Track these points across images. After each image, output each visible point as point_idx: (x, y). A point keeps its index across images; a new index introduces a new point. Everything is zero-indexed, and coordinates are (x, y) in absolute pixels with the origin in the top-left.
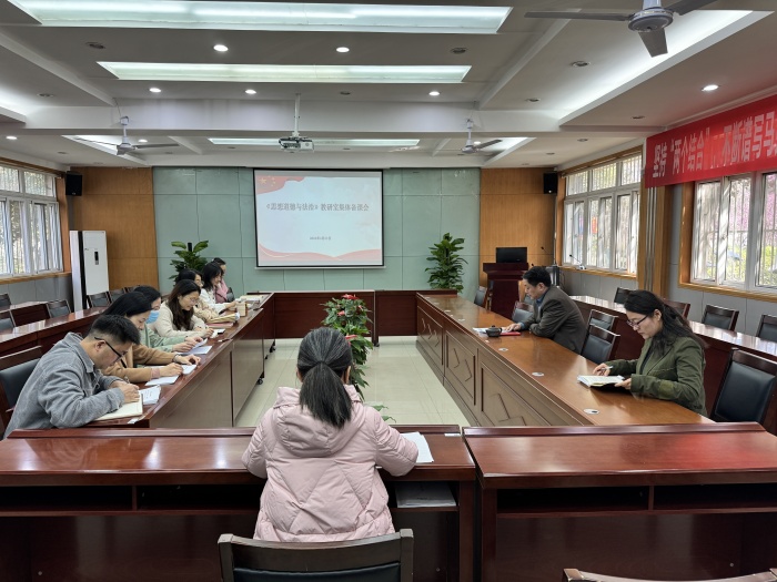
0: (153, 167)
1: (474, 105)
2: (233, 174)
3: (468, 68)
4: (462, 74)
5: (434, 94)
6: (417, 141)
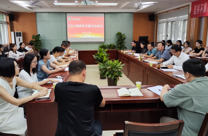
0: (36, 12)
2: (60, 14)
6: (117, 4)
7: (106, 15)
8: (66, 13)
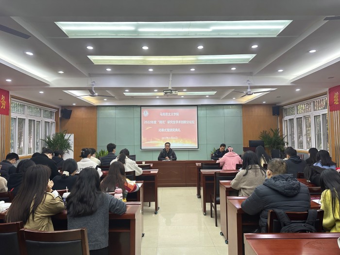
2: (132, 108)
3: (255, 55)
5: (234, 69)
6: (215, 92)
7: (199, 108)
8: (141, 106)
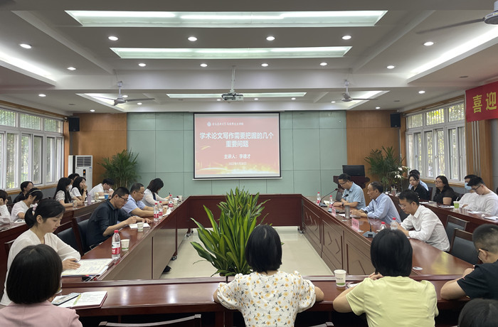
0: (128, 113)
1: (350, 70)
2: (181, 117)
3: (350, 48)
4: (344, 52)
5: (324, 64)
6: (304, 93)
7: (282, 116)
8: (195, 113)
